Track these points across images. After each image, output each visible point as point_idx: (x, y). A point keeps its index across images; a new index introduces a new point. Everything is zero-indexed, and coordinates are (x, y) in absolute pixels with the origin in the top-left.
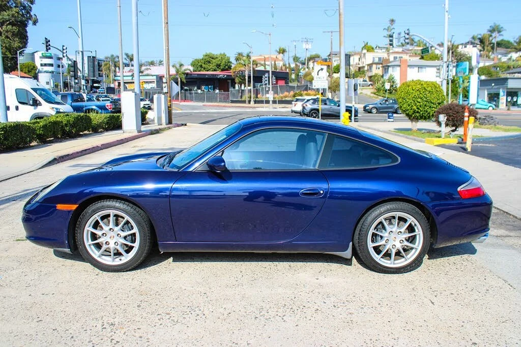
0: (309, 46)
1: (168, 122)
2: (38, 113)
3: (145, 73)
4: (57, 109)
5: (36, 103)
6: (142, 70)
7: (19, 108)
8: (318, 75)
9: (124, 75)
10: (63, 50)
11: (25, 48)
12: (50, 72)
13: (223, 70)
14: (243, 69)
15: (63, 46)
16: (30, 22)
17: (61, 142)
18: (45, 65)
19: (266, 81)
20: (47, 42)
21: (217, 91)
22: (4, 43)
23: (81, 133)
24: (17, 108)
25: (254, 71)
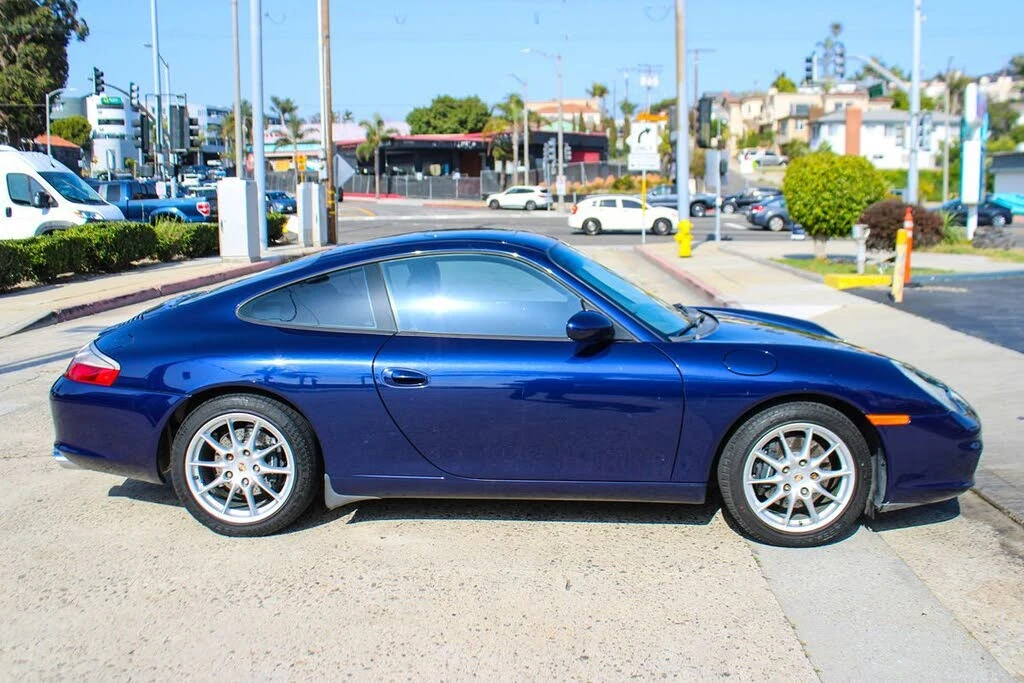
0: (654, 82)
1: (326, 239)
2: (51, 222)
3: (306, 138)
4: (88, 214)
5: (46, 202)
6: (300, 132)
7: (13, 212)
8: (639, 141)
9: (266, 142)
10: (132, 91)
11: (62, 87)
12: (118, 137)
13: (472, 131)
14: (507, 128)
15: (132, 84)
16: (74, 34)
17: (86, 280)
18: (108, 122)
19: (551, 154)
20: (97, 77)
21: (457, 176)
22: (20, 77)
23: (135, 263)
24: (9, 212)
25: (532, 135)
